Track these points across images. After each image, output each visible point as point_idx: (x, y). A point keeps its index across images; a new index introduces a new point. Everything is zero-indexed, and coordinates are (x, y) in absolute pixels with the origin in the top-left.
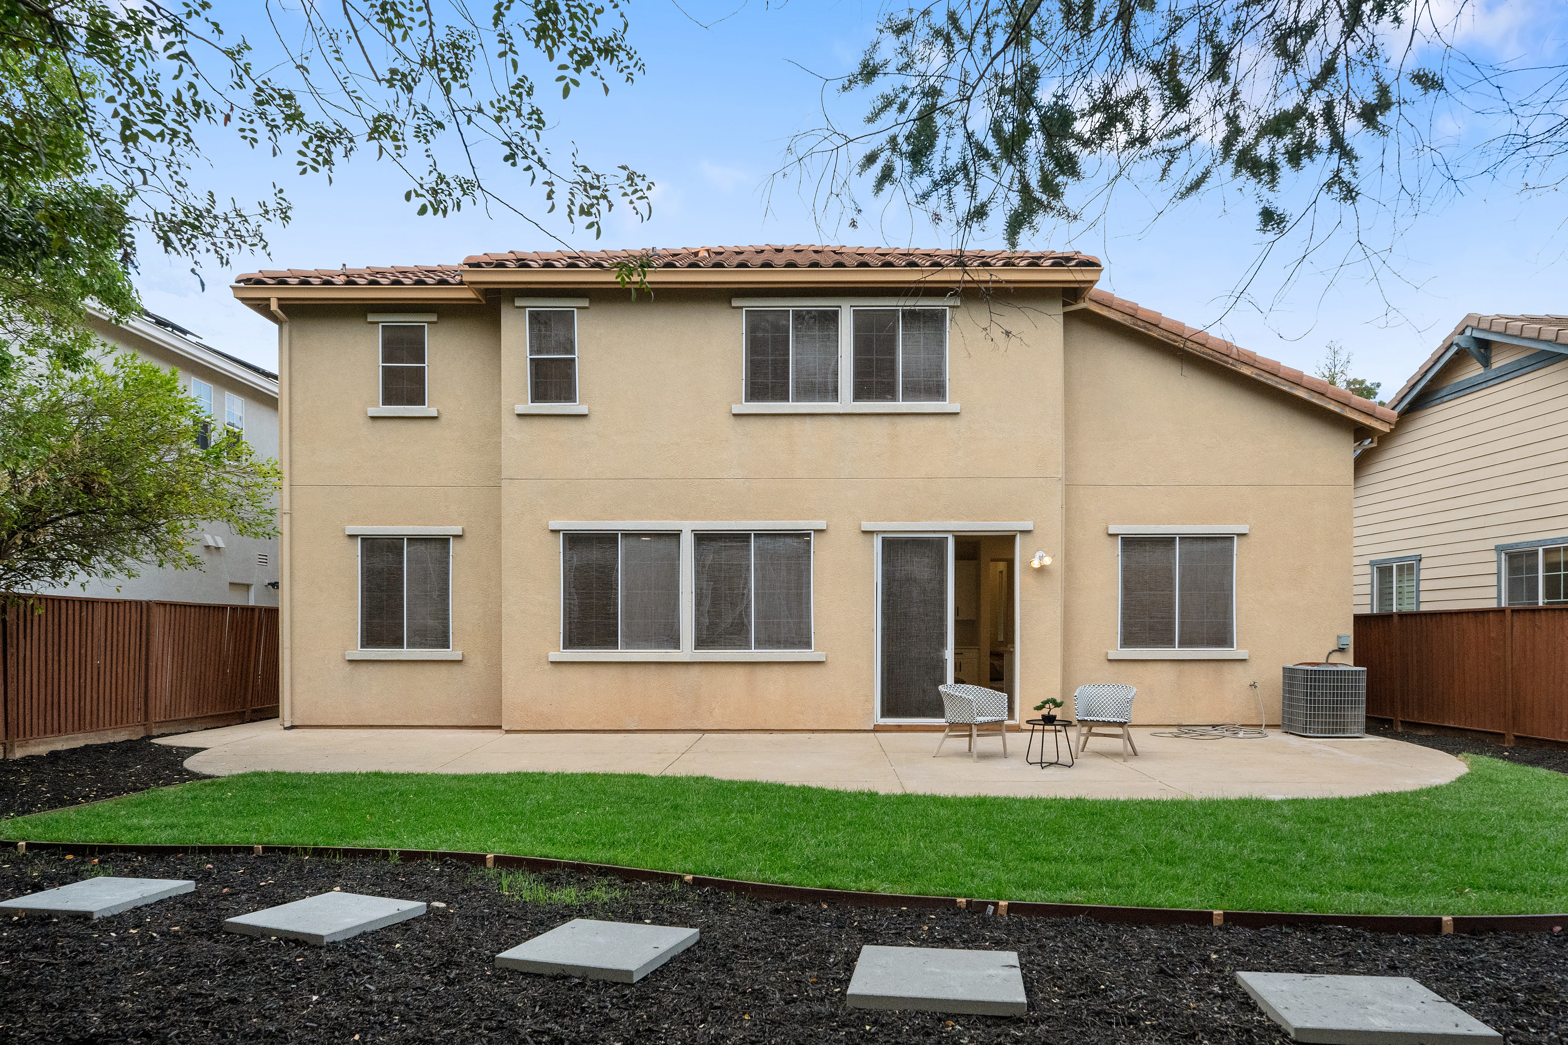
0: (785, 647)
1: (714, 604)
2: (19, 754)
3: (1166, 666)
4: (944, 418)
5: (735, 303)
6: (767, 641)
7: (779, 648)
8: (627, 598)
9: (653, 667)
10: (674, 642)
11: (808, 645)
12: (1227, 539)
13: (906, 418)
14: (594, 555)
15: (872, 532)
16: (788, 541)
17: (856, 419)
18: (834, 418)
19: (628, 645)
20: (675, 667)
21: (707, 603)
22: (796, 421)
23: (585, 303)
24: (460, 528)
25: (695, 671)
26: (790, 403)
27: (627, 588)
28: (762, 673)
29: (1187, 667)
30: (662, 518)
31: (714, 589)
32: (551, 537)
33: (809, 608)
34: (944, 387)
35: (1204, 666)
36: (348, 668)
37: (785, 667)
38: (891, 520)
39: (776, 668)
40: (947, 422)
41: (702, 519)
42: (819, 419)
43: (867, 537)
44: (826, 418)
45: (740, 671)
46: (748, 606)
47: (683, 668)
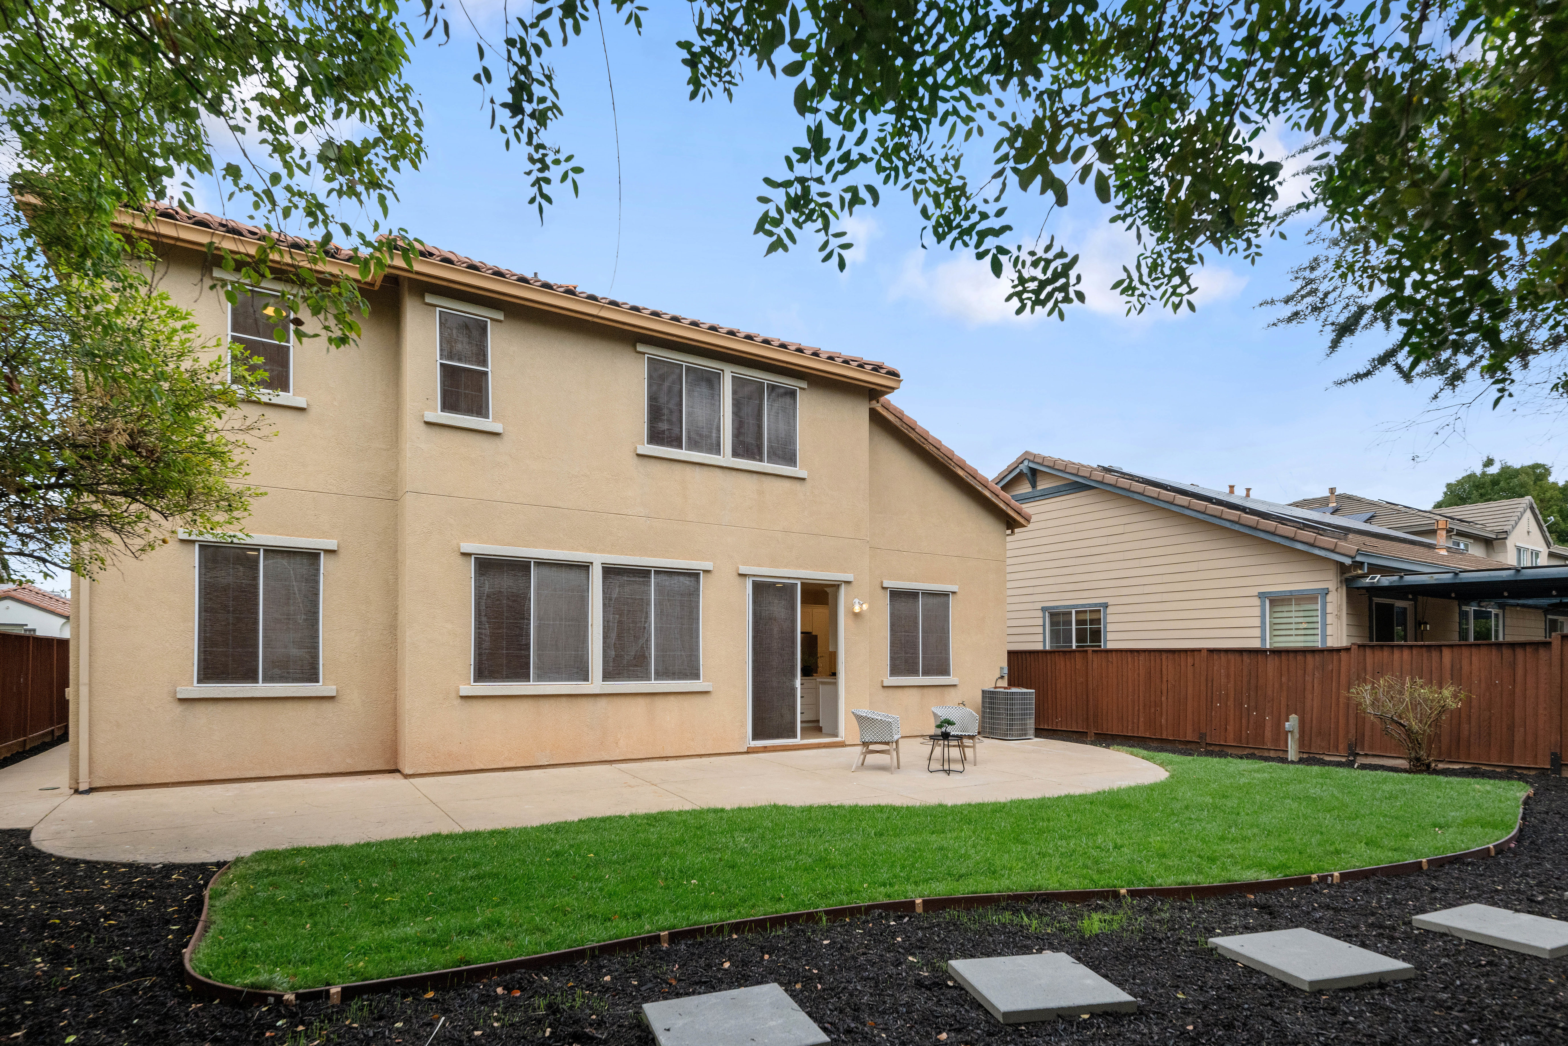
0: (679, 679)
1: (619, 637)
3: (914, 691)
4: (796, 481)
5: (640, 348)
6: (664, 674)
7: (674, 679)
8: (539, 628)
9: (564, 699)
10: (584, 676)
11: (697, 676)
12: (946, 595)
13: (769, 478)
14: (506, 582)
15: (745, 575)
16: (682, 578)
17: (734, 473)
18: (717, 470)
19: (540, 678)
20: (584, 700)
21: (614, 635)
22: (688, 469)
23: (500, 316)
24: (335, 542)
25: (603, 703)
26: (684, 451)
27: (539, 618)
28: (660, 702)
29: (926, 690)
30: (573, 549)
31: (620, 622)
32: (461, 560)
33: (698, 642)
34: (795, 455)
35: (935, 689)
36: (179, 709)
37: (680, 697)
38: (759, 565)
39: (672, 698)
40: (797, 485)
41: (609, 552)
42: (706, 469)
43: (742, 579)
44: (711, 469)
45: (641, 701)
46: (648, 640)
47: (590, 700)
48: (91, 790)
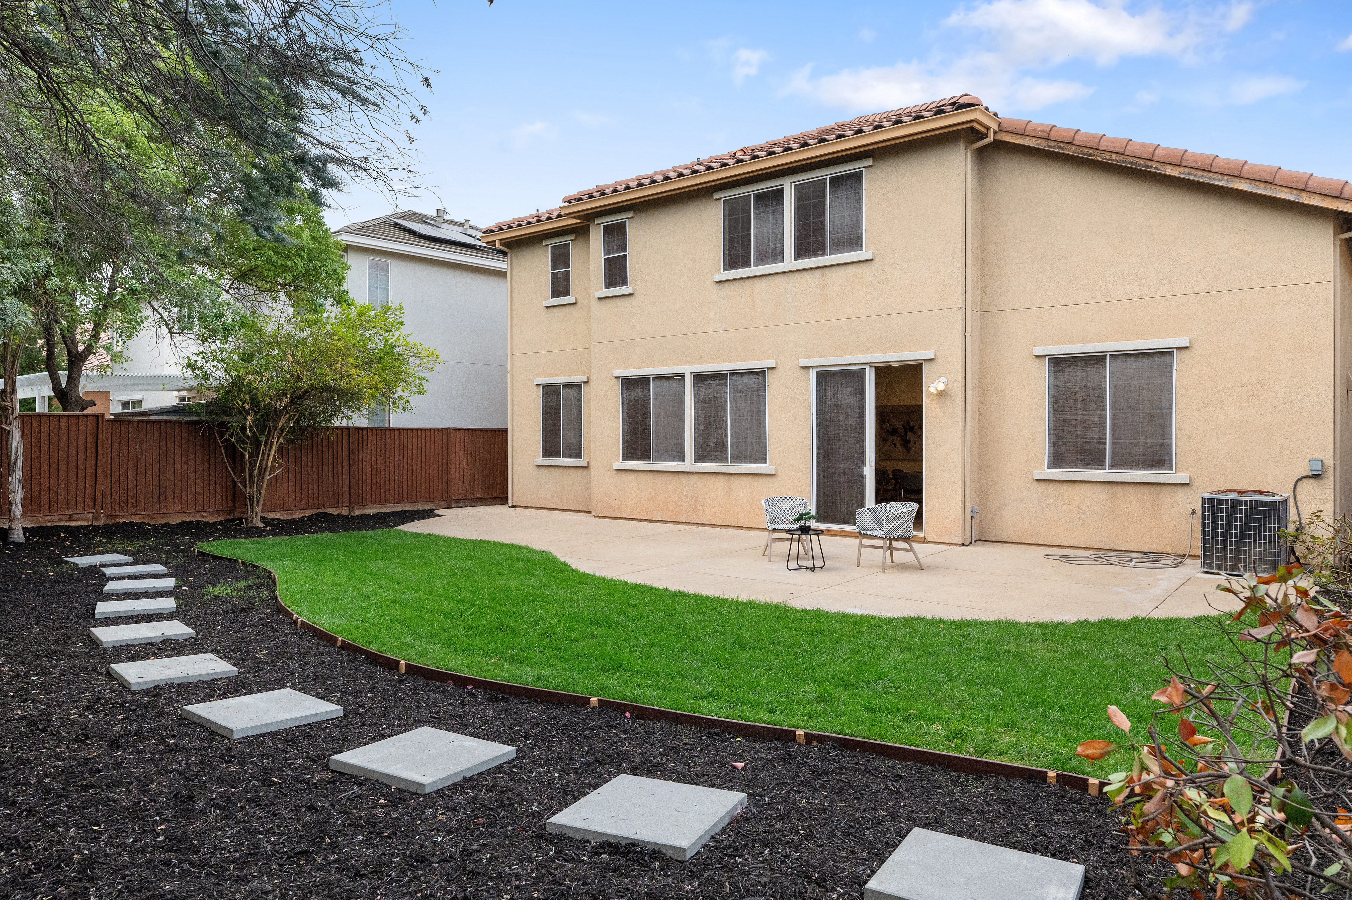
0: (750, 462)
1: (706, 428)
2: (358, 513)
4: (862, 265)
5: (716, 196)
6: (739, 458)
7: (746, 462)
8: (655, 423)
9: (670, 475)
10: (681, 457)
11: (765, 461)
12: (1166, 352)
13: (833, 269)
14: (637, 393)
15: (808, 367)
16: (751, 377)
17: (796, 274)
18: (780, 276)
19: (657, 459)
20: (683, 475)
21: (702, 427)
22: (756, 282)
23: (630, 214)
24: (587, 376)
25: (694, 478)
26: (752, 268)
27: (656, 417)
28: (735, 481)
30: (675, 365)
31: (705, 416)
32: (615, 381)
33: (765, 431)
34: (861, 238)
36: (536, 470)
37: (750, 477)
38: (822, 356)
39: (744, 478)
40: (864, 268)
41: (698, 364)
42: (771, 278)
43: (805, 371)
44: (776, 276)
45: (722, 479)
46: (726, 430)
47: (687, 476)
48: (513, 506)
